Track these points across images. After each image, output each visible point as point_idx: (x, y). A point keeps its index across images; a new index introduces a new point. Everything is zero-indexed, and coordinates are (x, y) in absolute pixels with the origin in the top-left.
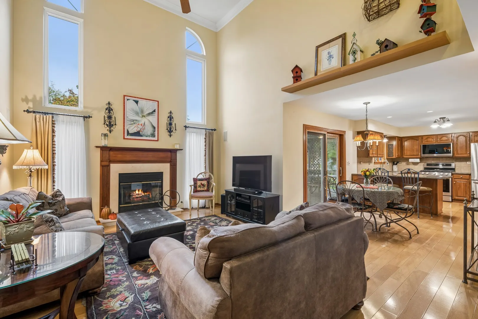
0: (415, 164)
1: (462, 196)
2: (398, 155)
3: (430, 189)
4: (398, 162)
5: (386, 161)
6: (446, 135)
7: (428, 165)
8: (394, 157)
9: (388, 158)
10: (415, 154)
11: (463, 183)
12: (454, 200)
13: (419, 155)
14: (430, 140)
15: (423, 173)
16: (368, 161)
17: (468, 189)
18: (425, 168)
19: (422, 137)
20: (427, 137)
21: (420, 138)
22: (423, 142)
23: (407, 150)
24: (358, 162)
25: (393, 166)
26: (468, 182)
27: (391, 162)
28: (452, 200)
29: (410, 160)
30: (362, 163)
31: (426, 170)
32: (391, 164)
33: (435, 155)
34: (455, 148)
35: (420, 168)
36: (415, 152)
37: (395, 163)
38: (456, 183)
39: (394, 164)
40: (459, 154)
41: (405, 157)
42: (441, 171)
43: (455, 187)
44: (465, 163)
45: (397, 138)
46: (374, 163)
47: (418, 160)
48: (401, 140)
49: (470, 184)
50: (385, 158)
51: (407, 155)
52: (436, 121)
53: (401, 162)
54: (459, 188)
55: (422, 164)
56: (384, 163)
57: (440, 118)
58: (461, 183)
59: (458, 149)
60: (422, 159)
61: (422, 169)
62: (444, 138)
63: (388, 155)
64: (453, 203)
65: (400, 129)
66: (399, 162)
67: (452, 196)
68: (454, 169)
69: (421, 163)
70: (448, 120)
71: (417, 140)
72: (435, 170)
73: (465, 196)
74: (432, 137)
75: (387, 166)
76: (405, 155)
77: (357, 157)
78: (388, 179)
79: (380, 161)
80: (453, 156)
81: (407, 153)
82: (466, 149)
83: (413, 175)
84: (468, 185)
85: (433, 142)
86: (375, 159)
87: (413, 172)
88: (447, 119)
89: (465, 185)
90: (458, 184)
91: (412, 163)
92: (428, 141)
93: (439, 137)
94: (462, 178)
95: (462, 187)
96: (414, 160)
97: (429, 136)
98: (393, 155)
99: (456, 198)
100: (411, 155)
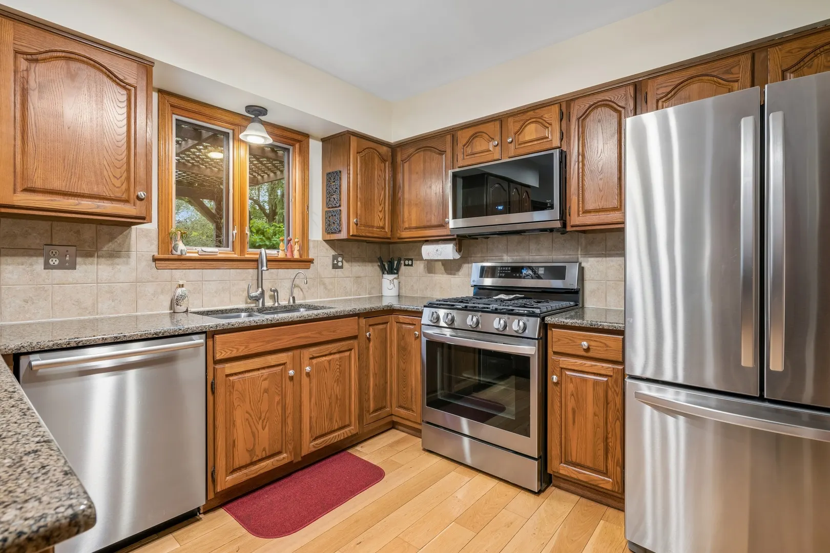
1: (589, 464)
4: (400, 262)
6: (539, 112)
8: (343, 234)
9: (328, 237)
11: (596, 383)
12: (555, 476)
13: (446, 223)
14: (480, 145)
19: (452, 133)
20: (471, 132)
22: (461, 161)
26: (615, 383)
28: (542, 478)
29: (427, 251)
36: (434, 210)
38: (561, 378)
40: (589, 212)
47: (450, 251)
48: (393, 156)
50: (317, 237)
51: (410, 228)
53: (410, 262)
54: (574, 412)
58: (585, 380)
59: (585, 184)
62: (532, 132)
63: (327, 226)
66: (406, 262)
67: (541, 459)
68: (574, 295)
71: (442, 153)
73: (602, 468)
74: (488, 128)
80: (563, 221)
81: (411, 215)
85: (493, 152)
89: (601, 394)
90: (571, 387)
91: (443, 265)
92: (475, 150)
93: (512, 126)
94: (590, 354)
95: (590, 408)
96: (437, 250)
97: (476, 128)
98: (340, 224)
99: (561, 472)
100: (422, 225)
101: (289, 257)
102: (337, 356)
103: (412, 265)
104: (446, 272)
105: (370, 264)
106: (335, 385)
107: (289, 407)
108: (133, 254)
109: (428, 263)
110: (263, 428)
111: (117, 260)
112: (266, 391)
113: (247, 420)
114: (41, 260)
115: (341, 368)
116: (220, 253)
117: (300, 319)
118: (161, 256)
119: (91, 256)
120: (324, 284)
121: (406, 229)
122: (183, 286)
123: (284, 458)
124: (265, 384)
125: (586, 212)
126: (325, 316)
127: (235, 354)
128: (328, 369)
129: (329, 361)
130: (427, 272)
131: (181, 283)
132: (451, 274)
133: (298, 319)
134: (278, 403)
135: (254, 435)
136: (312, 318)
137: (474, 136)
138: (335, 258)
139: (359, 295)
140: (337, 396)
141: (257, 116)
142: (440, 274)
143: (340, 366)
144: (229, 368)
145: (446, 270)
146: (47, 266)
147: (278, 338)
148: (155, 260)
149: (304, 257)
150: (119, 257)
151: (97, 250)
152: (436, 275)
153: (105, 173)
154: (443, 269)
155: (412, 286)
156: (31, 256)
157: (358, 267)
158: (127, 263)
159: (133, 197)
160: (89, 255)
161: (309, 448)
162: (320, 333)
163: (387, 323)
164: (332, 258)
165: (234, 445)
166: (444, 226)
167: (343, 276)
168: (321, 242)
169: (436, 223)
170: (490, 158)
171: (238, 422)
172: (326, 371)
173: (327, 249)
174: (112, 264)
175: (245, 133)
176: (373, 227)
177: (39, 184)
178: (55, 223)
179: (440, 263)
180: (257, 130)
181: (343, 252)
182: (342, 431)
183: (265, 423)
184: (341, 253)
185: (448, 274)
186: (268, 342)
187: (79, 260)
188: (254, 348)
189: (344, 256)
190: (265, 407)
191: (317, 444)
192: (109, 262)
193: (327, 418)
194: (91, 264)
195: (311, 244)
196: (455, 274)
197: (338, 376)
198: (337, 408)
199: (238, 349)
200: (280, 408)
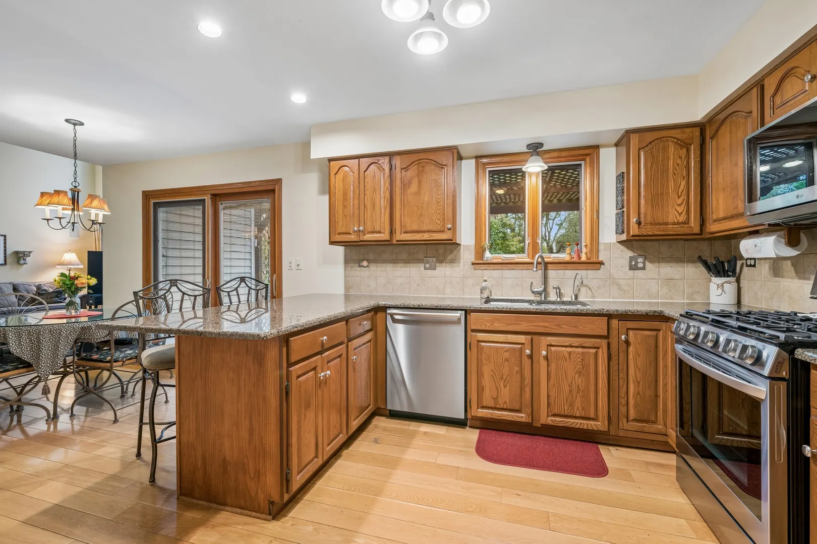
9: (619, 239)
10: (740, 207)
14: (792, 87)
20: (780, 73)
23: (717, 190)
24: (347, 262)
29: (746, 248)
30: (365, 263)
41: (714, 228)
51: (719, 220)
71: (748, 115)
76: (715, 217)
81: (718, 205)
92: (784, 100)
96: (756, 246)
98: (623, 226)
100: (729, 214)
101: (575, 259)
102: (580, 350)
103: (754, 266)
104: (797, 276)
105: (690, 265)
106: (577, 376)
107: (527, 379)
108: (462, 261)
109: (774, 263)
110: (505, 387)
111: (454, 265)
112: (507, 360)
113: (492, 376)
114: (423, 265)
115: (583, 362)
116: (517, 258)
117: (537, 311)
118: (476, 262)
119: (443, 262)
120: (618, 285)
121: (715, 221)
122: (486, 281)
123: (522, 417)
124: (507, 355)
126: (564, 311)
127: (483, 328)
128: (568, 360)
129: (570, 353)
130: (772, 275)
131: (485, 279)
132: (804, 279)
133: (535, 311)
134: (517, 372)
135: (497, 389)
136: (549, 311)
137: (785, 78)
138: (631, 259)
139: (672, 300)
140: (578, 386)
141: (535, 150)
142: (788, 278)
143: (582, 359)
144: (481, 336)
145: (796, 272)
146: (425, 269)
147: (518, 322)
148: (473, 264)
149: (594, 260)
150: (454, 263)
151: (445, 258)
152: (784, 279)
153: (433, 217)
154: (793, 271)
155: (756, 293)
156: (419, 263)
157: (670, 268)
158: (459, 266)
159: (446, 229)
160: (441, 262)
161: (547, 420)
162: (559, 325)
163: (660, 330)
164: (628, 259)
165: (483, 390)
167: (645, 277)
168: (614, 244)
171: (486, 375)
172: (566, 360)
173: (622, 251)
174: (452, 267)
175: (526, 166)
176: (667, 224)
177: (409, 229)
178: (428, 246)
179: (789, 262)
180: (535, 161)
181: (645, 252)
182: (585, 422)
183: (506, 384)
184: (643, 254)
185: (800, 278)
186: (508, 324)
187: (438, 265)
188: (498, 326)
189: (647, 257)
190: (506, 371)
191: (555, 420)
192: (450, 266)
193: (567, 402)
194: (443, 267)
195: (601, 247)
196: (808, 279)
197: (580, 368)
198: (578, 398)
199: (486, 325)
200: (518, 376)
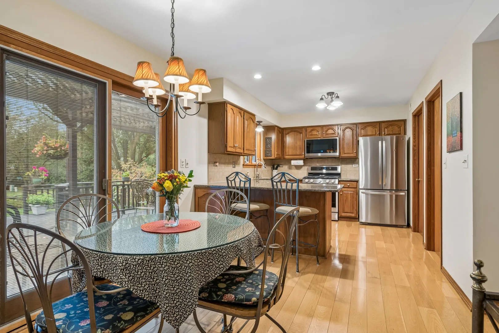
0: (298, 167)
1: (349, 212)
2: (277, 154)
3: (316, 211)
4: (278, 166)
5: (263, 163)
6: (332, 127)
7: (313, 169)
8: (273, 157)
9: (265, 158)
10: (298, 153)
11: (351, 193)
12: (340, 217)
13: (302, 154)
14: (315, 133)
15: (307, 180)
16: (231, 161)
17: (356, 201)
18: (310, 174)
19: (306, 128)
20: (311, 128)
21: (304, 129)
22: (308, 137)
23: (288, 148)
24: (209, 163)
25: (272, 171)
26: (355, 192)
27: (270, 165)
28: (338, 217)
29: (293, 162)
30: (217, 164)
31: (311, 175)
32: (269, 168)
33: (319, 154)
34: (342, 146)
35: (303, 173)
36: (298, 150)
37: (275, 166)
38: (342, 193)
39: (273, 168)
40: (345, 154)
41: (286, 157)
42: (327, 177)
43: (341, 199)
44: (351, 165)
45: (276, 127)
46: (243, 165)
47: (301, 163)
48: (282, 132)
49: (357, 194)
50: (262, 158)
51: (289, 155)
52: (323, 97)
53: (282, 166)
54: (346, 200)
55: (306, 168)
56: (260, 166)
57: (328, 94)
58: (348, 193)
59: (345, 146)
60: (305, 160)
61: (306, 175)
62: (330, 131)
63: (266, 154)
64: (340, 222)
65: (280, 115)
66: (280, 166)
67: (338, 213)
68: (339, 175)
69: (304, 166)
70: (338, 97)
71: (301, 133)
72: (320, 175)
73: (352, 212)
74: (317, 128)
75: (265, 172)
76: (287, 154)
77: (209, 152)
78: (241, 195)
79: (254, 163)
80: (339, 156)
81: (289, 151)
82: (353, 146)
83: (289, 186)
84: (356, 196)
85: (318, 135)
86: (244, 159)
87: (290, 180)
88: (336, 95)
89: (352, 195)
90: (345, 195)
91: (295, 167)
92: (312, 134)
93: (325, 129)
94: (349, 187)
95: (349, 199)
96: (297, 162)
97: (314, 128)
98: (271, 154)
99: (343, 215)
100: (294, 154)
104: (296, 169)
109: (291, 166)
114: (232, 165)
125: (345, 153)
137: (312, 130)
141: (259, 123)
142: (294, 169)
146: (233, 167)
150: (239, 164)
151: (237, 162)
166: (301, 155)
169: (299, 154)
170: (317, 137)
174: (239, 167)
177: (247, 148)
184: (266, 163)
187: (236, 165)
189: (268, 164)
196: (299, 170)
